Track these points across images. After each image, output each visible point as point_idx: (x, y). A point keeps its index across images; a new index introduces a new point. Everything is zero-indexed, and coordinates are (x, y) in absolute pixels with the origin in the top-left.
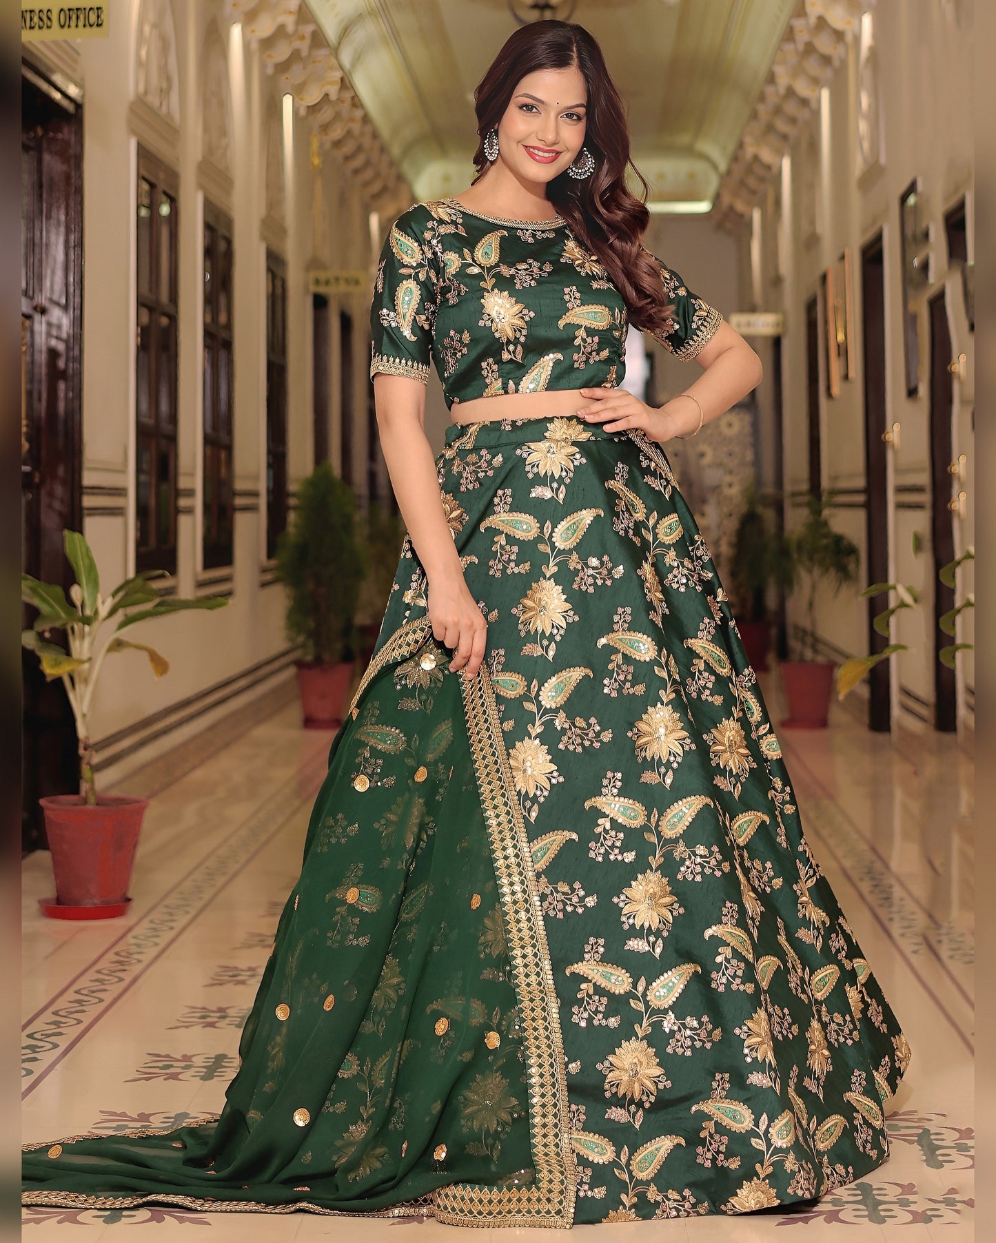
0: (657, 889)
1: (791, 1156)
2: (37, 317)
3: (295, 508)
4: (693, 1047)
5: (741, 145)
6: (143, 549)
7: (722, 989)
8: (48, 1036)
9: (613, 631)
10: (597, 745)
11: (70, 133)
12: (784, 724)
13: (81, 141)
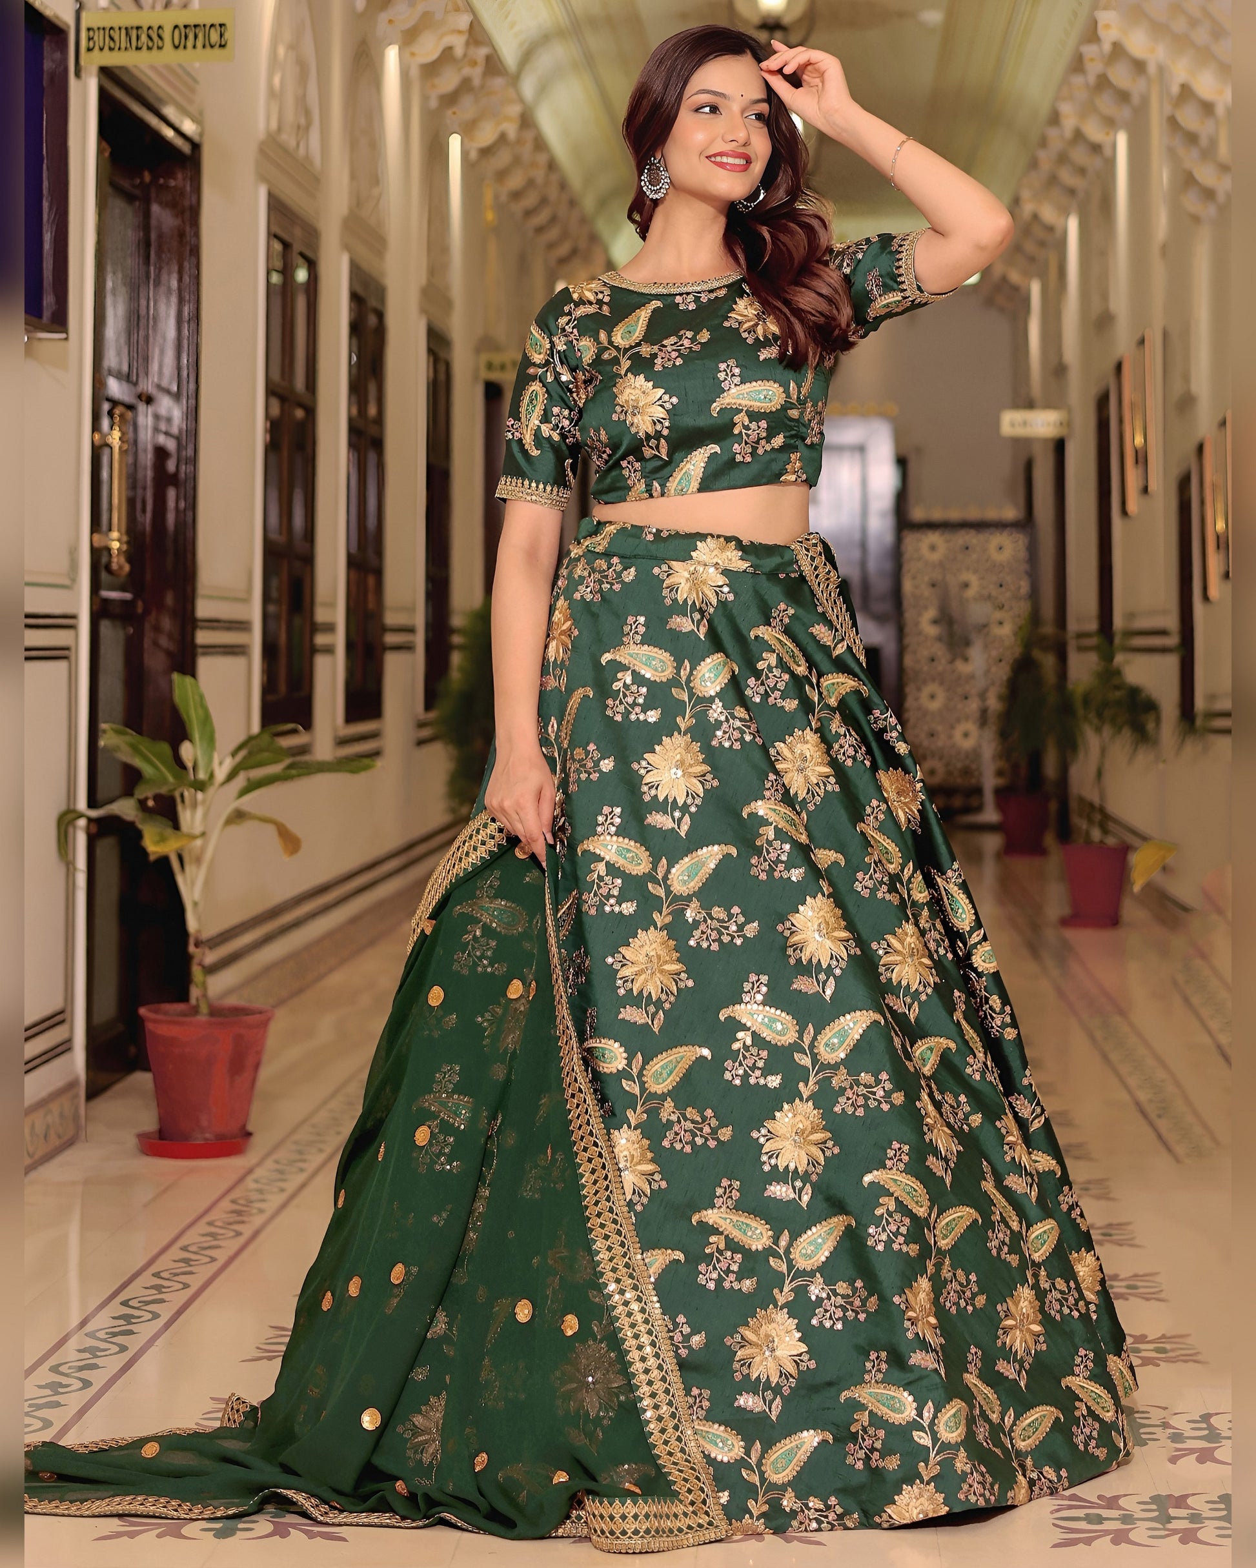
0: (808, 1123)
1: (962, 1454)
2: (142, 407)
3: (461, 648)
4: (843, 1319)
5: (1017, 200)
6: (270, 698)
7: (880, 1248)
8: (148, 1303)
10: (739, 941)
11: (184, 179)
12: (1065, 922)
13: (198, 190)
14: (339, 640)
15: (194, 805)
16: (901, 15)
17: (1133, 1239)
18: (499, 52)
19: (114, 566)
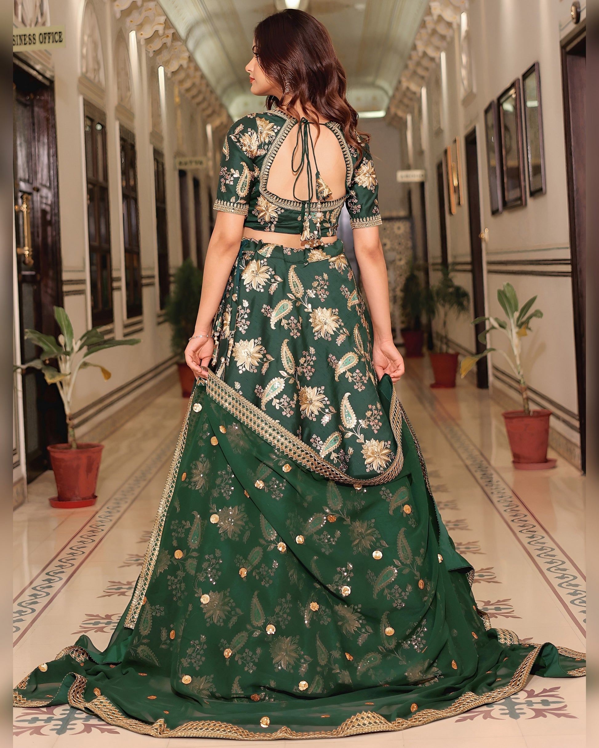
2: (35, 193)
3: (174, 282)
5: (400, 82)
6: (95, 311)
8: (57, 573)
11: (48, 96)
12: (433, 386)
13: (53, 100)
14: (123, 284)
15: (66, 361)
16: (348, 6)
17: (467, 526)
18: (178, 31)
19: (27, 261)
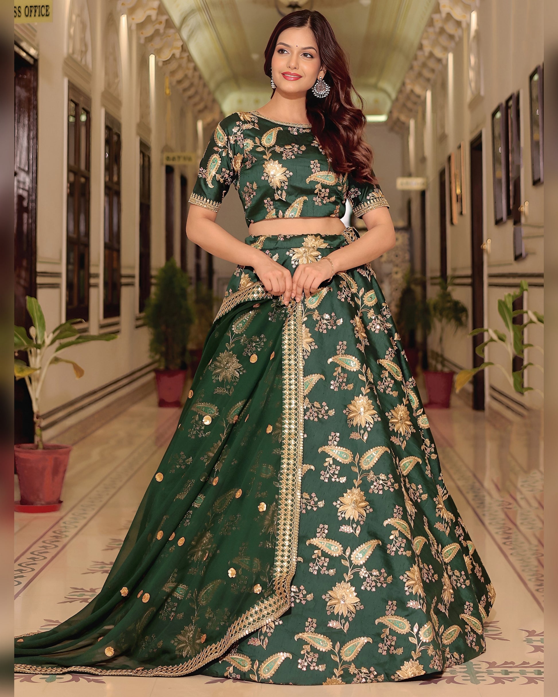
0: (358, 498)
1: (431, 647)
3: (155, 284)
4: (376, 586)
5: (404, 84)
6: (70, 307)
7: (393, 554)
8: (16, 577)
9: (336, 354)
10: (326, 417)
11: (31, 75)
13: (36, 80)
14: (101, 281)
15: (36, 355)
16: (352, 2)
